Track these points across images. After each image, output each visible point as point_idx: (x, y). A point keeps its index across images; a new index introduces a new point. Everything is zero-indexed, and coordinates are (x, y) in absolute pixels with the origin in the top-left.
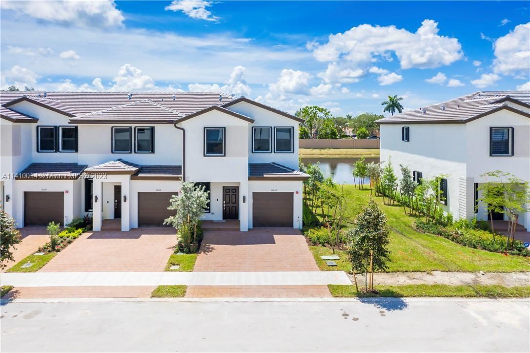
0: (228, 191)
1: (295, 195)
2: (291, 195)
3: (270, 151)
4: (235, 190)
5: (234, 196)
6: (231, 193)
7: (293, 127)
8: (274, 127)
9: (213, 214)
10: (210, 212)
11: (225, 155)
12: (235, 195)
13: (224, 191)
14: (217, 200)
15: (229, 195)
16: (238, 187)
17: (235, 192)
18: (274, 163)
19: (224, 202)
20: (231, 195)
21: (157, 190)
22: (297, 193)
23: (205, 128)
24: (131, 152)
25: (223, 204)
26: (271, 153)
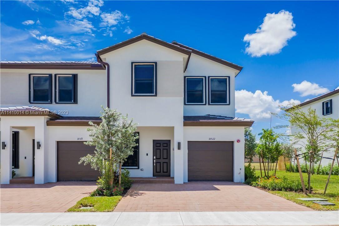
0: (159, 145)
1: (236, 144)
2: (231, 144)
3: (204, 103)
4: (167, 144)
5: (165, 151)
6: (162, 148)
7: (229, 77)
8: (209, 77)
9: (142, 170)
10: (138, 168)
11: (156, 95)
12: (167, 149)
13: (155, 146)
14: (147, 155)
15: (160, 149)
16: (170, 141)
17: (167, 146)
18: (209, 115)
19: (155, 158)
20: (162, 149)
21: (78, 139)
22: (238, 141)
23: (132, 63)
24: (51, 103)
25: (153, 159)
26: (205, 104)
